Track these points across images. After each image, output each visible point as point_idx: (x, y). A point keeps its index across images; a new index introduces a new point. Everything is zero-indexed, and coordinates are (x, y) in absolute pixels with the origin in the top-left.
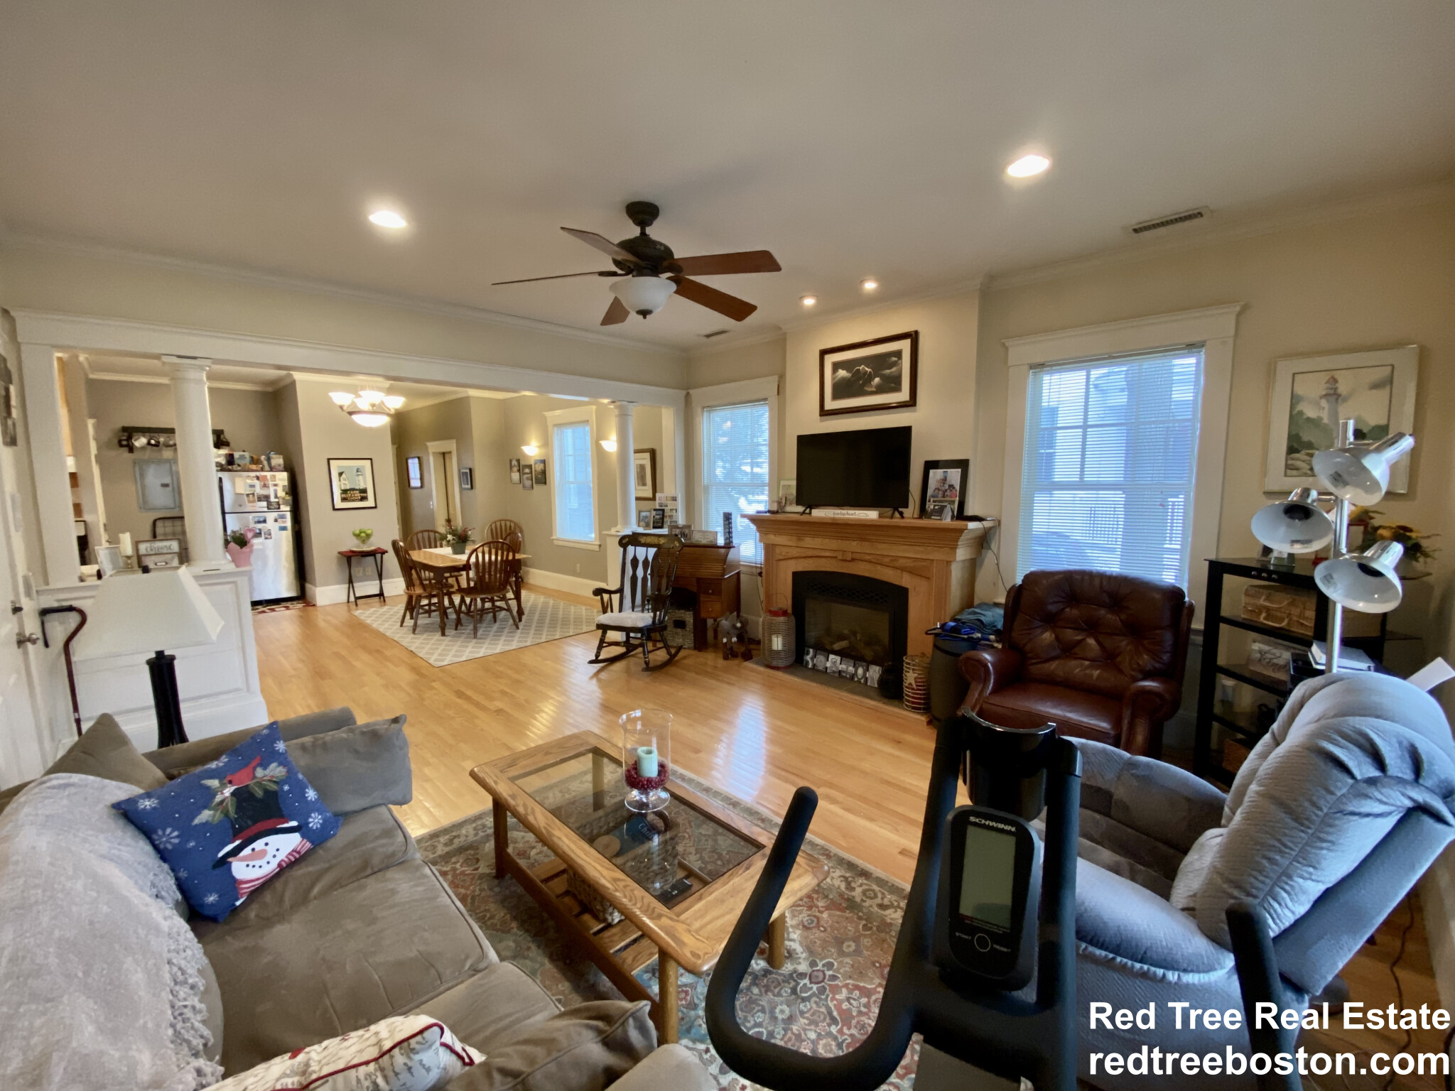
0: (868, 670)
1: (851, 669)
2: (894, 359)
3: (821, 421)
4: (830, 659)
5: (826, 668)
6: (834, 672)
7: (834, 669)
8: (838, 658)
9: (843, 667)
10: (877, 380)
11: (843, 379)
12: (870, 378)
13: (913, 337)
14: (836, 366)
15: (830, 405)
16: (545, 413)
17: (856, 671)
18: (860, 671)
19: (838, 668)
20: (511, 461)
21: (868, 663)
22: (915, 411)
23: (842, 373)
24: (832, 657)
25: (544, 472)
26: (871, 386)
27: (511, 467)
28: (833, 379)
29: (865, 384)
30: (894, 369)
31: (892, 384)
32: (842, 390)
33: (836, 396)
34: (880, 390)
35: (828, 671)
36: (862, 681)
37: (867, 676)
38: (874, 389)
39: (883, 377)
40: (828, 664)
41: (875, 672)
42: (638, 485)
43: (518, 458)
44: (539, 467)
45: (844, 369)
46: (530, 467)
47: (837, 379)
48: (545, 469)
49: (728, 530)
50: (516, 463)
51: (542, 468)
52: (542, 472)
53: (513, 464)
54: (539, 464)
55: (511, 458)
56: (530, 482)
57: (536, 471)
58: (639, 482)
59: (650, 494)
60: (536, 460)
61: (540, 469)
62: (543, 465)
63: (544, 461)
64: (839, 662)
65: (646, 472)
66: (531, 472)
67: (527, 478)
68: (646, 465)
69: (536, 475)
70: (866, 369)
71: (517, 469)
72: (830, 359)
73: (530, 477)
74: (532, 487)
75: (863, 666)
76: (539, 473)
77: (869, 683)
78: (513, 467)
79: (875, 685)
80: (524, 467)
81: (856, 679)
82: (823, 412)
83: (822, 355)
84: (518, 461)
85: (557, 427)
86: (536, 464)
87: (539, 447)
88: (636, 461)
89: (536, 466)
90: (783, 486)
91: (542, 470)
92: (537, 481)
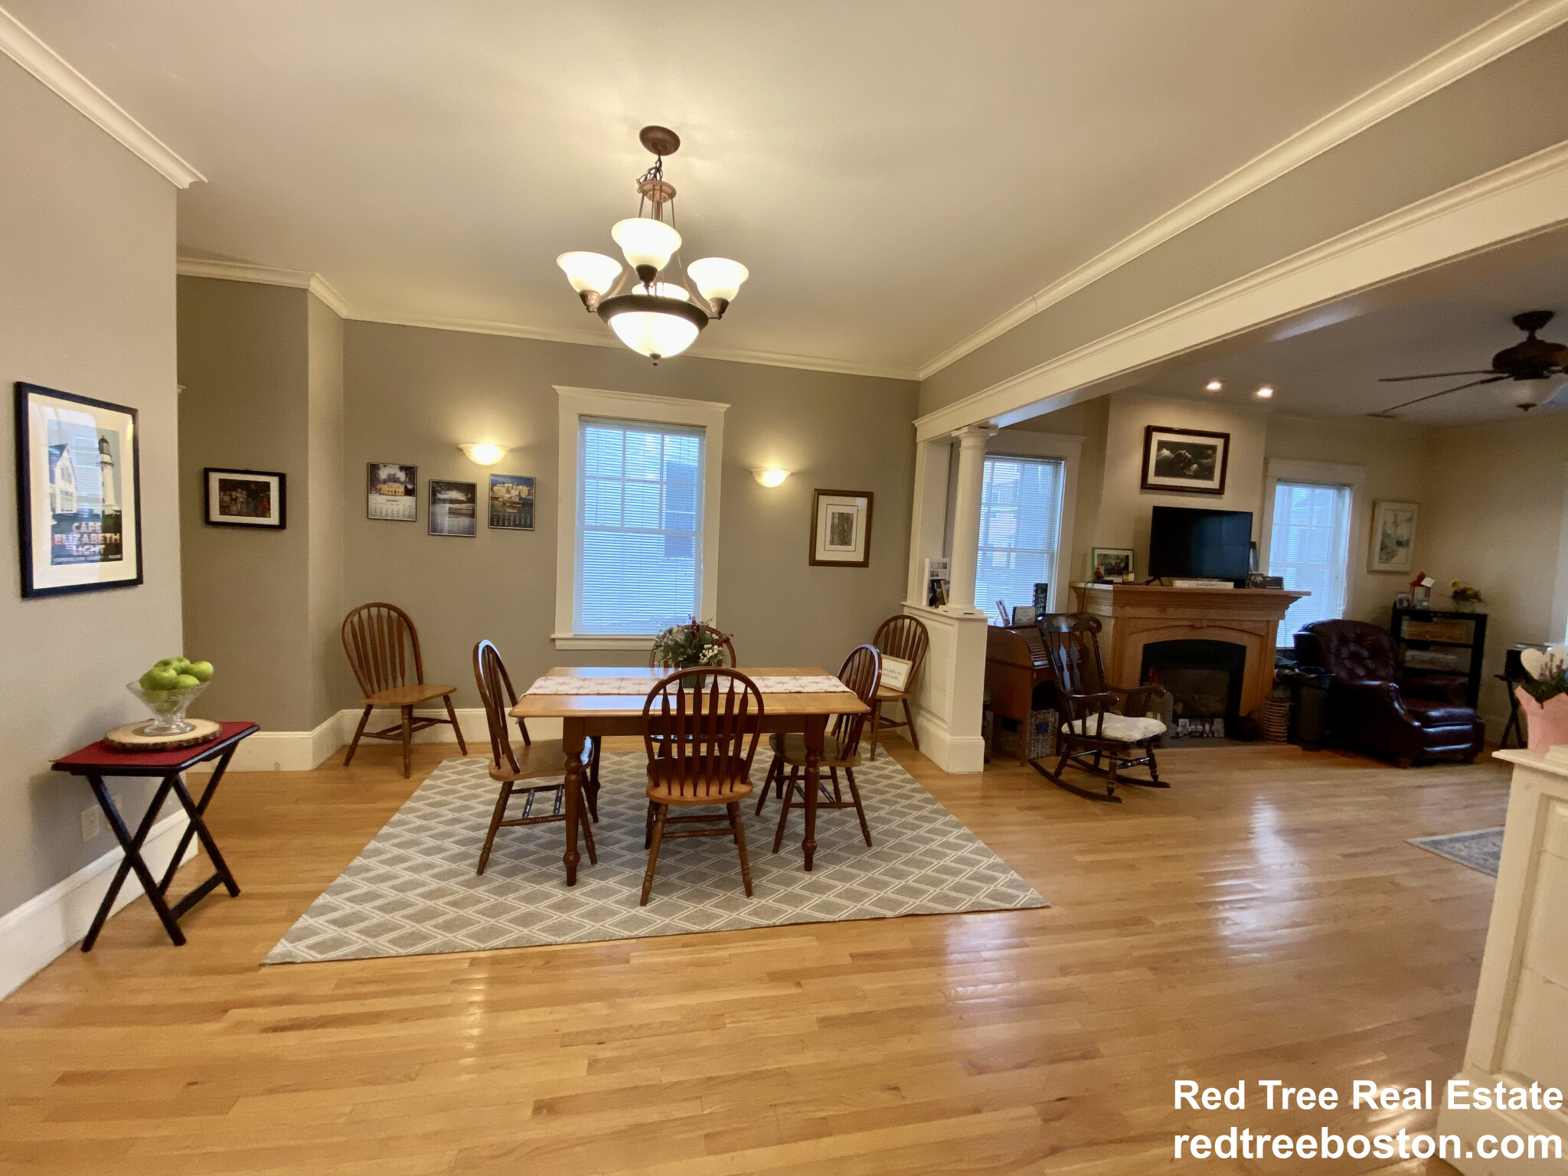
0: (1213, 724)
1: (1200, 728)
2: (1210, 452)
3: (1141, 493)
4: (1180, 724)
5: (1178, 733)
6: (1185, 735)
7: (1185, 732)
8: (1187, 721)
9: (1192, 728)
10: (1195, 466)
11: (1166, 458)
12: (1189, 463)
13: (1226, 437)
14: (1162, 445)
15: (1152, 479)
16: (555, 387)
17: (1204, 728)
18: (1207, 727)
19: (1188, 730)
20: (373, 469)
21: (1210, 718)
22: (1220, 499)
23: (1166, 452)
24: (1181, 721)
25: (527, 505)
26: (1190, 470)
27: (373, 482)
28: (1157, 456)
29: (1184, 468)
30: (1209, 460)
31: (1206, 473)
32: (1164, 468)
33: (1158, 473)
34: (1196, 476)
35: (1180, 735)
36: (1210, 735)
37: (1213, 729)
38: (1192, 473)
39: (1200, 465)
40: (1179, 729)
41: (1219, 724)
42: (832, 543)
43: (408, 463)
44: (508, 491)
45: (1167, 450)
46: (470, 489)
47: (1161, 457)
48: (530, 497)
49: (1043, 605)
50: (402, 476)
51: (519, 495)
52: (517, 503)
53: (383, 474)
54: (506, 485)
55: (375, 462)
56: (464, 521)
57: (494, 498)
58: (836, 538)
59: (859, 557)
60: (493, 475)
61: (511, 498)
62: (524, 490)
63: (528, 482)
64: (1188, 724)
65: (852, 524)
66: (472, 500)
67: (452, 512)
68: (853, 514)
69: (492, 508)
70: (1187, 454)
71: (402, 489)
72: (1157, 437)
73: (465, 511)
74: (471, 532)
75: (1208, 721)
76: (504, 504)
77: (1216, 735)
78: (385, 482)
79: (1222, 735)
80: (437, 487)
81: (1205, 735)
82: (1145, 485)
83: (1149, 431)
84: (410, 471)
85: (586, 419)
86: (493, 484)
87: (512, 450)
88: (830, 507)
89: (495, 488)
90: (1098, 555)
91: (517, 500)
92: (497, 520)
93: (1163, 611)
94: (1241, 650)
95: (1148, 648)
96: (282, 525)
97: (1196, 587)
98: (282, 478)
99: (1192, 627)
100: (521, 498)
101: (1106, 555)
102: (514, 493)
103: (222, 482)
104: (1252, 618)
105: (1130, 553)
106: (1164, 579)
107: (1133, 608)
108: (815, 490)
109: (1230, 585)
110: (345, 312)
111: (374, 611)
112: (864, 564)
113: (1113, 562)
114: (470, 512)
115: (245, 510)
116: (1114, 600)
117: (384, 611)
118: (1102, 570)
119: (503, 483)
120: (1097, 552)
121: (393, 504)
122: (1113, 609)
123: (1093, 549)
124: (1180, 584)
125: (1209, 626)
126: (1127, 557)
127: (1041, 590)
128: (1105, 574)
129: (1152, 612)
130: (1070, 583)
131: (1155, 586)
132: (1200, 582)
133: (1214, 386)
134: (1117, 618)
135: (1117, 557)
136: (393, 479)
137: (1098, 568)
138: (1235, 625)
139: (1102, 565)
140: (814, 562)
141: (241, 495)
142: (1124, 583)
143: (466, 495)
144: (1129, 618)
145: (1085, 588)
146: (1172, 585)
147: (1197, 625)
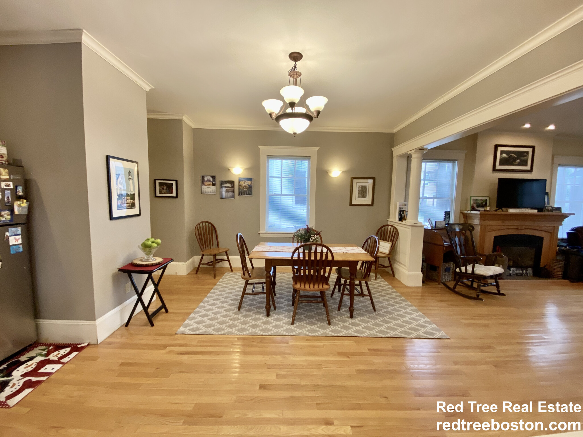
0: (527, 270)
1: (521, 272)
2: (526, 154)
3: (493, 173)
5: (510, 274)
6: (514, 274)
7: (514, 273)
8: (515, 269)
9: (518, 271)
10: (518, 160)
11: (504, 158)
12: (515, 159)
13: (533, 147)
14: (502, 152)
15: (498, 167)
16: (259, 146)
17: (523, 272)
18: (524, 271)
19: (515, 272)
20: (203, 177)
21: (526, 268)
22: (531, 174)
23: (504, 155)
24: (512, 269)
25: (250, 187)
26: (516, 162)
27: (203, 182)
28: (500, 157)
29: (513, 161)
30: (525, 158)
31: (525, 163)
32: (503, 162)
33: (501, 164)
34: (519, 164)
35: (511, 275)
36: (526, 275)
37: (527, 272)
38: (517, 164)
39: (521, 160)
40: (511, 272)
41: (530, 271)
42: (359, 197)
43: (213, 175)
44: (244, 183)
45: (505, 154)
46: (232, 183)
47: (502, 157)
48: (251, 185)
49: (448, 220)
50: (211, 179)
51: (248, 184)
52: (247, 187)
53: (206, 179)
54: (244, 181)
55: (203, 174)
56: (230, 194)
57: (240, 186)
58: (360, 195)
59: (370, 203)
60: (239, 178)
61: (245, 185)
62: (249, 182)
63: (250, 180)
64: (515, 270)
65: (367, 190)
66: (233, 186)
67: (227, 191)
68: (367, 186)
69: (239, 188)
70: (515, 155)
71: (211, 183)
72: (500, 149)
73: (230, 190)
74: (233, 197)
75: (525, 269)
76: (243, 188)
77: (528, 275)
78: (206, 181)
79: (532, 275)
80: (222, 182)
81: (523, 275)
82: (494, 170)
83: (496, 147)
84: (214, 177)
85: (270, 157)
86: (240, 181)
87: (245, 169)
88: (358, 184)
89: (240, 182)
90: (473, 199)
91: (247, 186)
92: (240, 193)
93: (503, 222)
94: (541, 239)
95: (496, 238)
96: (177, 197)
97: (519, 212)
98: (176, 181)
99: (517, 229)
100: (248, 185)
101: (477, 199)
102: (246, 184)
103: (160, 183)
104: (546, 225)
105: (488, 198)
106: (504, 209)
107: (489, 221)
108: (352, 177)
109: (536, 211)
110: (193, 126)
111: (204, 224)
112: (372, 205)
113: (480, 202)
114: (233, 191)
115: (166, 192)
116: (480, 218)
117: (207, 224)
118: (475, 205)
119: (243, 180)
120: (472, 198)
121: (209, 189)
122: (480, 221)
123: (471, 197)
124: (511, 211)
125: (525, 228)
126: (486, 200)
127: (447, 214)
128: (476, 207)
129: (499, 223)
130: (460, 211)
131: (500, 212)
132: (521, 210)
133: (527, 126)
134: (481, 225)
135: (482, 200)
136: (209, 181)
137: (473, 205)
138: (538, 228)
139: (475, 203)
140: (351, 205)
141: (165, 187)
142: (485, 211)
143: (231, 185)
144: (488, 225)
145: (467, 213)
146: (507, 211)
147: (520, 228)
